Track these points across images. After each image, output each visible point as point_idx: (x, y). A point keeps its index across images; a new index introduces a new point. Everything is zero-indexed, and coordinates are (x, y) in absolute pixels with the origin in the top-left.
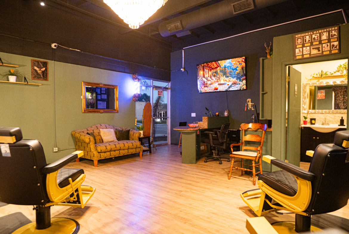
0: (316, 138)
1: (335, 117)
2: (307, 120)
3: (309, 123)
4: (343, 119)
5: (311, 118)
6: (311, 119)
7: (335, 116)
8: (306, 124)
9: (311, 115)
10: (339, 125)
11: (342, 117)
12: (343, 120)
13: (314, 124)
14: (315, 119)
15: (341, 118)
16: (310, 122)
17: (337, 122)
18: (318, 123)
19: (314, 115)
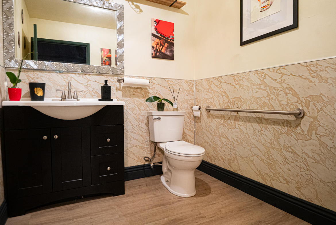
0: (50, 137)
1: (89, 83)
2: (19, 86)
3: (25, 96)
4: (109, 84)
5: (32, 81)
6: (33, 86)
7: (89, 80)
8: (18, 99)
9: (31, 74)
10: (100, 100)
11: (106, 81)
12: (110, 87)
13: (42, 98)
14: (42, 86)
15: (103, 83)
16: (29, 95)
17: (93, 94)
18: (50, 97)
19: (40, 74)
